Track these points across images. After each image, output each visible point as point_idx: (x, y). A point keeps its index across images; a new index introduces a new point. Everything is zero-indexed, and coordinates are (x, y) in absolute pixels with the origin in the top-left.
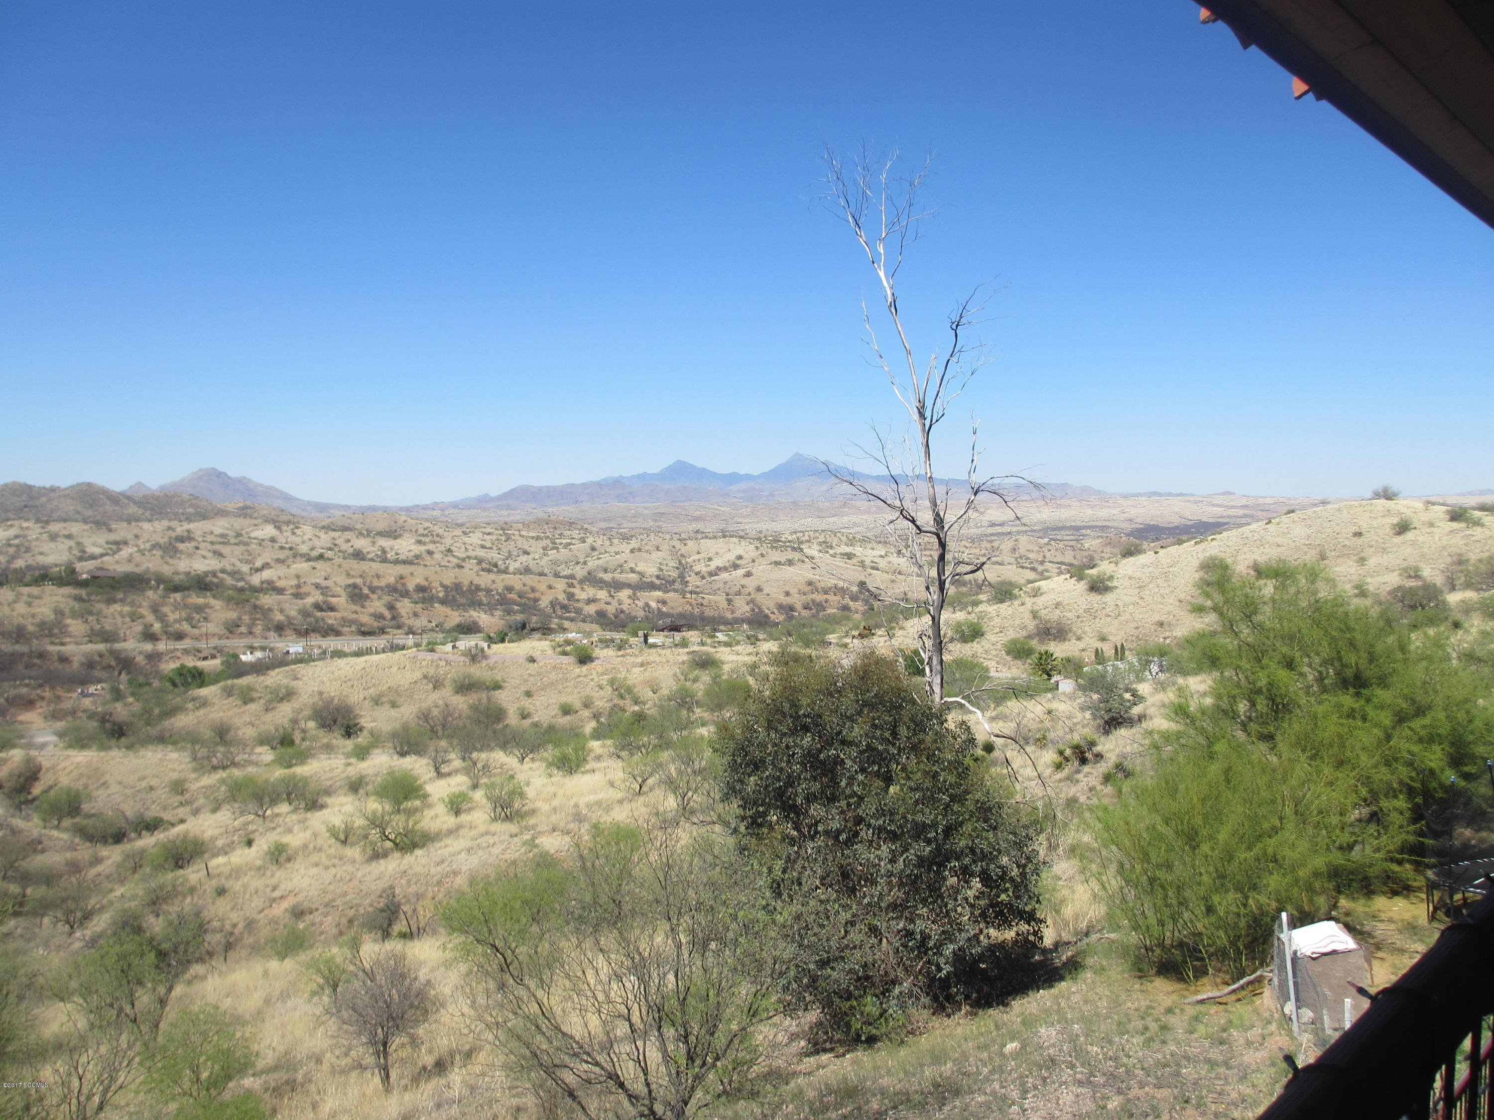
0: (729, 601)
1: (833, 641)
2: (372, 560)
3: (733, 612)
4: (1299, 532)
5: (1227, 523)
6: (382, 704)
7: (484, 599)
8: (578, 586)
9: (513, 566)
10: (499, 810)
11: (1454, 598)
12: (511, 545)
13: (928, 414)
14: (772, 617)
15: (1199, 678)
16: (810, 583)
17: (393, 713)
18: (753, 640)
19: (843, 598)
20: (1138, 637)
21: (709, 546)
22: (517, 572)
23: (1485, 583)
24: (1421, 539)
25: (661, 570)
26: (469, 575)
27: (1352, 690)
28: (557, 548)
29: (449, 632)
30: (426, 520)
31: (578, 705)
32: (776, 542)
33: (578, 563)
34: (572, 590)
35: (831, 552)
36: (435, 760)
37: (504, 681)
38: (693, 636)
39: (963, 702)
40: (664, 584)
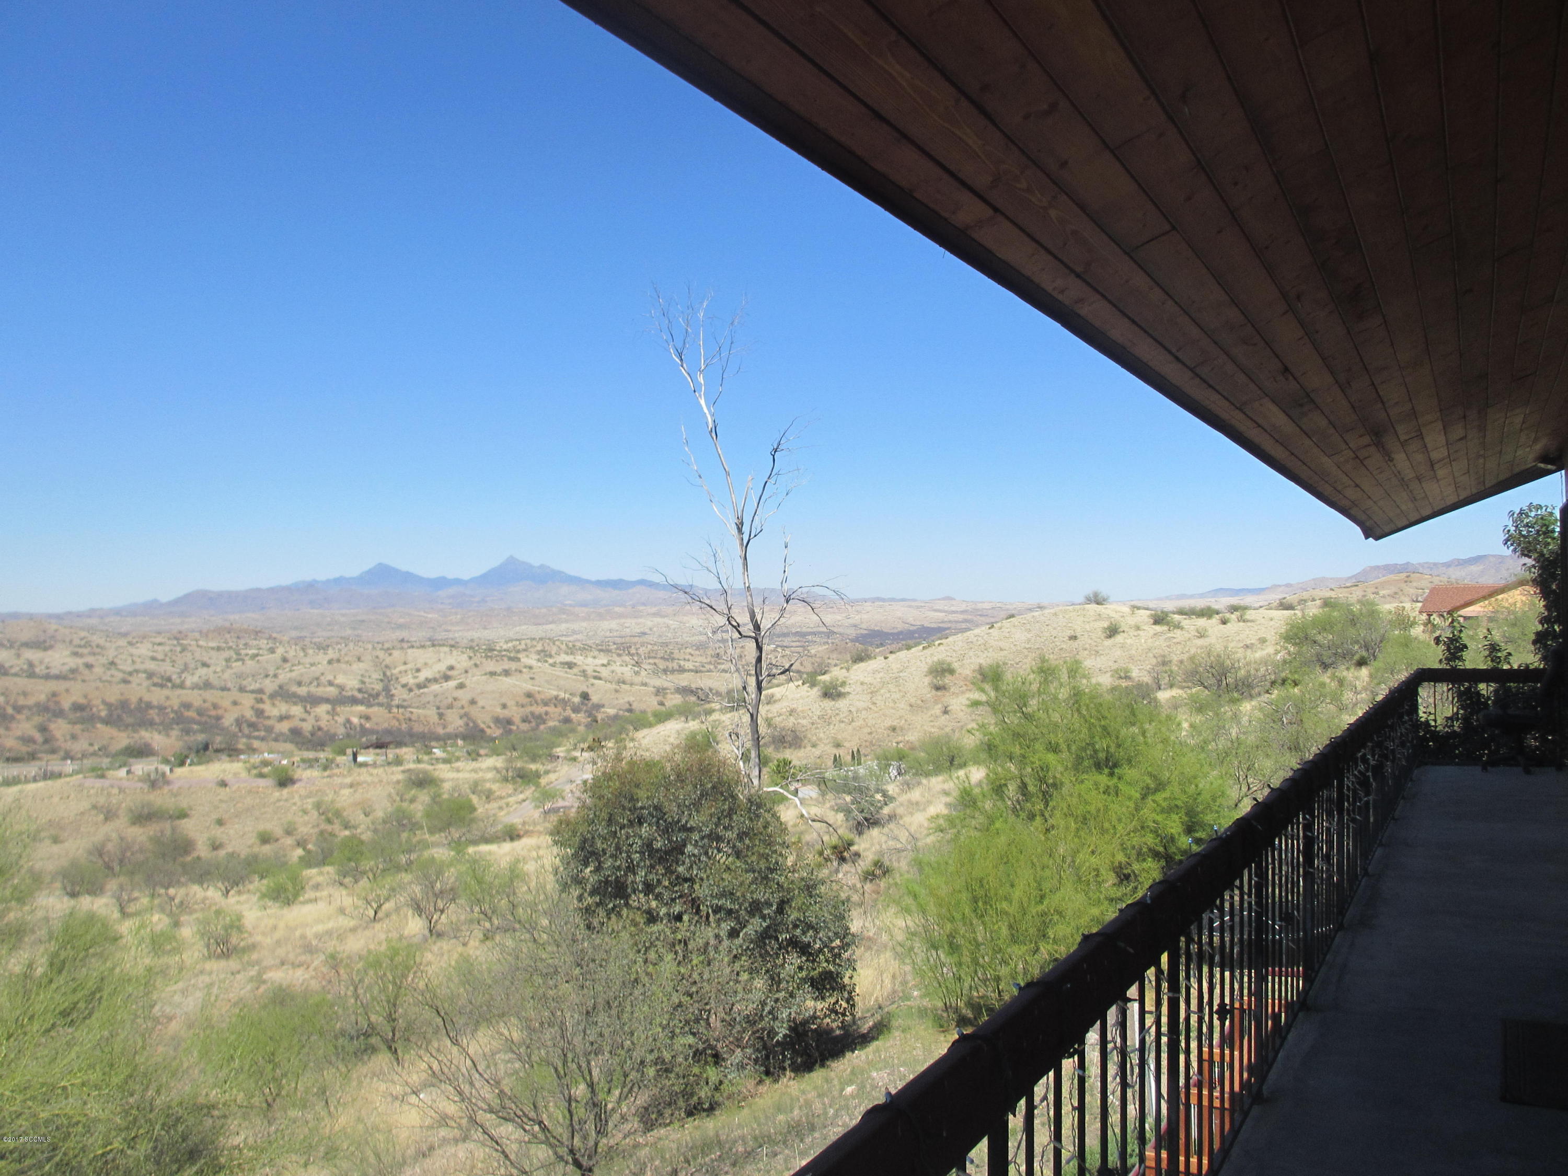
0: (441, 716)
1: (561, 755)
2: (16, 675)
3: (445, 727)
4: (1020, 636)
5: (949, 628)
6: (41, 840)
7: (157, 719)
8: (268, 701)
9: (190, 680)
10: (213, 947)
11: (1163, 696)
12: (188, 657)
13: (746, 529)
14: (488, 731)
15: (940, 778)
16: (529, 695)
17: (56, 849)
18: (474, 755)
19: (565, 710)
20: (871, 742)
21: (418, 656)
22: (195, 687)
23: (1190, 681)
24: (1129, 641)
25: (363, 682)
26: (138, 690)
27: (1106, 771)
28: (243, 660)
29: (115, 756)
30: (82, 629)
31: (278, 831)
32: (490, 651)
33: (267, 676)
34: (261, 706)
35: (551, 661)
36: (119, 899)
37: (191, 809)
38: (407, 753)
39: (781, 791)
40: (367, 698)
